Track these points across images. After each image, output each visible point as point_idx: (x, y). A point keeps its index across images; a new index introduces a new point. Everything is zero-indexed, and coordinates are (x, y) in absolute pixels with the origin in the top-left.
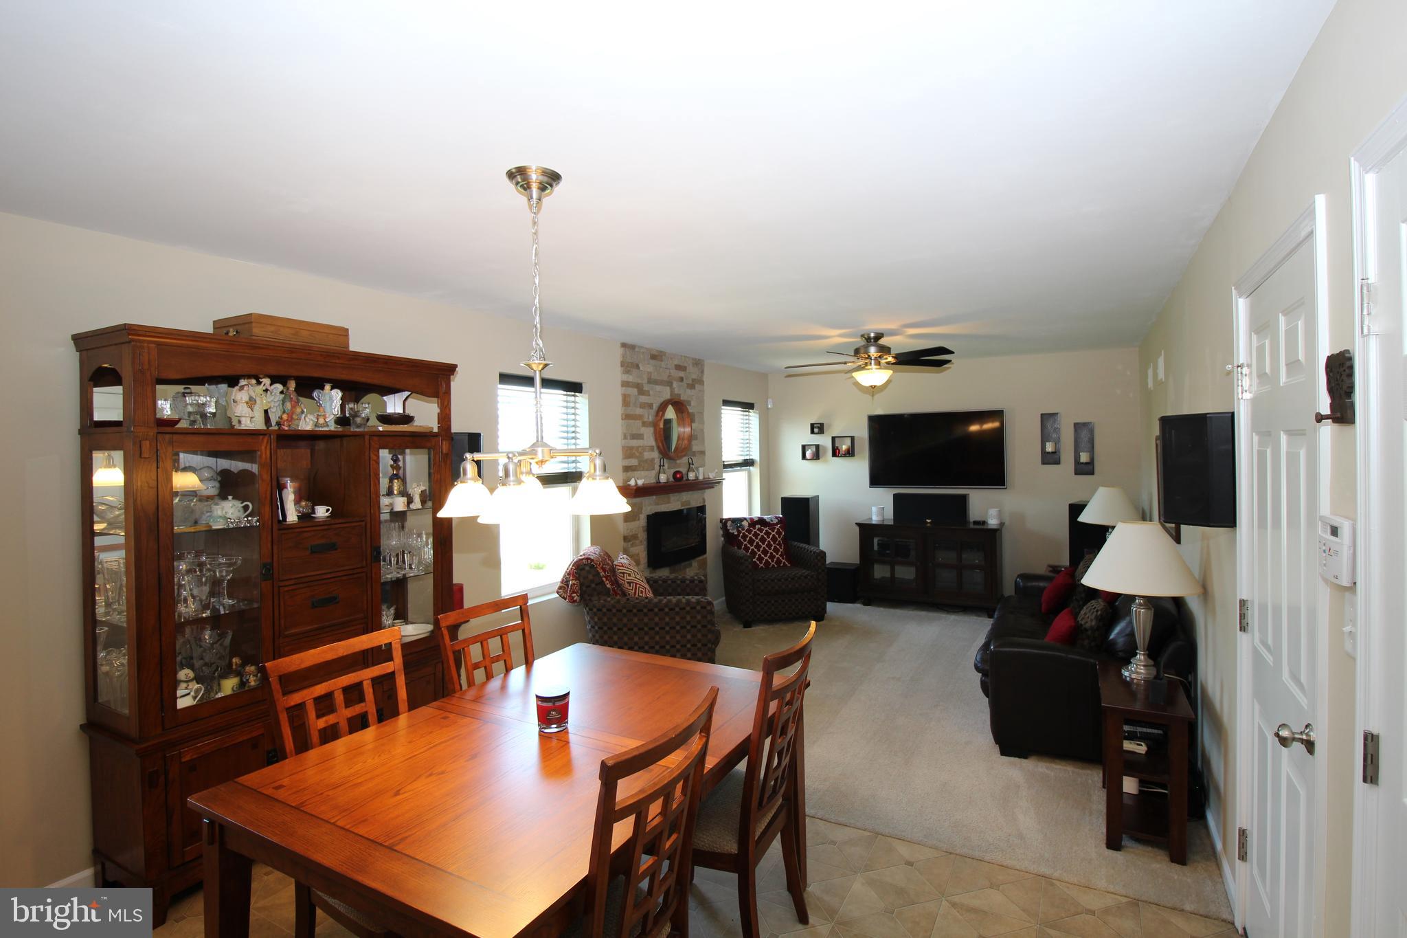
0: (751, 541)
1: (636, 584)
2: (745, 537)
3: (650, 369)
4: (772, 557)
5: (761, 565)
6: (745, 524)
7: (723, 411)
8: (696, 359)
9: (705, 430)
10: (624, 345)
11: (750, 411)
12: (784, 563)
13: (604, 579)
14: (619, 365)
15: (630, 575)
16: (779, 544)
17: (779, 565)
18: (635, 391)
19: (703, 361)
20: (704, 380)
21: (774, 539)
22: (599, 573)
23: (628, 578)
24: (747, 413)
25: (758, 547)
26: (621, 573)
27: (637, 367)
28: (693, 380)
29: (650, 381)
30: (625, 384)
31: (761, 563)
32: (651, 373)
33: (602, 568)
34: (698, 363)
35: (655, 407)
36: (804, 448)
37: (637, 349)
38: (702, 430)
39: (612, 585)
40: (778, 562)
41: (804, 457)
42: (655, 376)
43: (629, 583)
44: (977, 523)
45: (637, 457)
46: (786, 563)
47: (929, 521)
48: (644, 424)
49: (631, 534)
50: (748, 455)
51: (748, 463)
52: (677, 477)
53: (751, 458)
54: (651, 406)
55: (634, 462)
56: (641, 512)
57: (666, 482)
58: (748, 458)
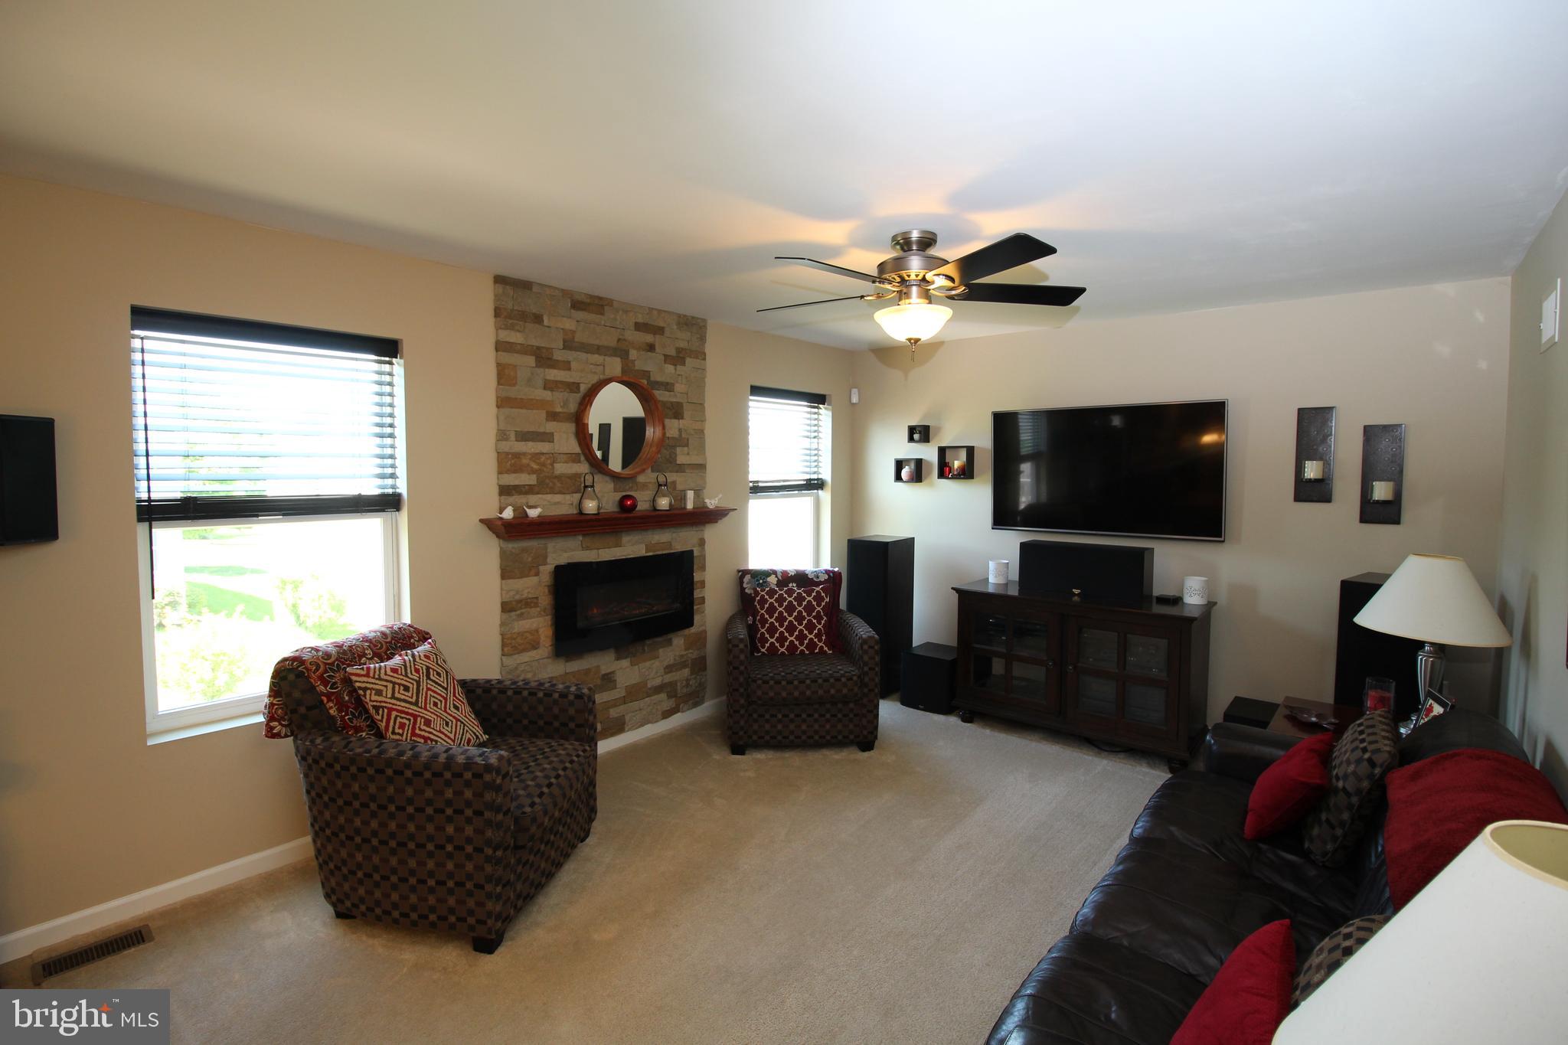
0: (771, 610)
1: (390, 710)
2: (763, 601)
3: (569, 325)
4: (801, 637)
5: (783, 650)
6: (773, 580)
7: (751, 404)
8: (685, 316)
9: (705, 432)
10: (499, 280)
11: (821, 406)
12: (822, 647)
13: (325, 699)
14: (492, 313)
15: (379, 693)
16: (819, 618)
17: (812, 653)
18: (531, 361)
19: (704, 321)
20: (707, 351)
21: (809, 608)
22: (313, 688)
23: (374, 698)
24: (816, 410)
25: (781, 619)
26: (360, 688)
27: (538, 319)
28: (679, 350)
29: (569, 345)
30: (500, 346)
31: (782, 646)
32: (574, 332)
33: (321, 678)
34: (695, 325)
35: (583, 388)
36: (899, 465)
37: (535, 289)
38: (702, 432)
39: (340, 710)
40: (812, 645)
41: (898, 478)
42: (580, 337)
43: (377, 708)
44: (1164, 600)
45: (533, 472)
46: (826, 649)
47: (1076, 591)
48: (553, 416)
49: (517, 597)
50: (815, 473)
51: (814, 485)
52: (626, 506)
53: (820, 477)
54: (573, 387)
55: (528, 479)
56: (545, 563)
57: (598, 514)
58: (815, 476)
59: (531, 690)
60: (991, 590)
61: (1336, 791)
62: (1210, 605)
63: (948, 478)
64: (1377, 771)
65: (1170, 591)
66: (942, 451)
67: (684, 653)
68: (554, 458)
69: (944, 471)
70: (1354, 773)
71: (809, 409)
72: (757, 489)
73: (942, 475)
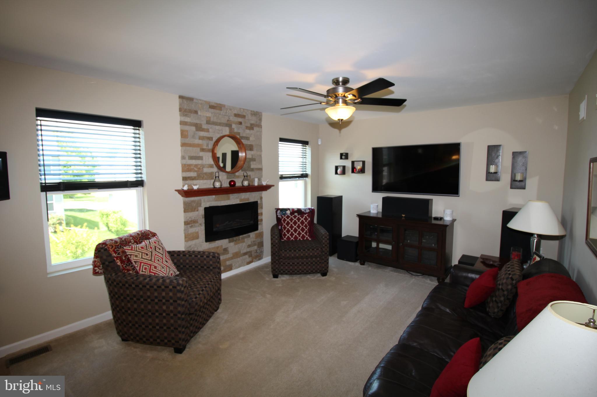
0: (288, 224)
1: (141, 263)
2: (285, 220)
3: (209, 114)
4: (299, 234)
5: (292, 238)
6: (288, 212)
7: (279, 145)
8: (254, 111)
9: (262, 156)
10: (181, 97)
11: (307, 146)
12: (307, 238)
13: (115, 259)
14: (178, 110)
15: (136, 256)
16: (306, 226)
17: (303, 240)
18: (193, 128)
19: (261, 113)
20: (262, 125)
21: (302, 223)
22: (111, 255)
23: (135, 258)
24: (305, 147)
25: (292, 227)
26: (129, 255)
27: (196, 112)
28: (251, 124)
29: (208, 122)
30: (182, 123)
32: (210, 117)
33: (114, 251)
34: (257, 115)
35: (215, 139)
36: (337, 168)
37: (194, 101)
38: (261, 156)
39: (121, 263)
40: (303, 237)
41: (336, 173)
42: (212, 120)
43: (135, 262)
44: (436, 219)
45: (196, 171)
46: (309, 238)
47: (403, 215)
48: (203, 150)
49: (190, 220)
50: (304, 171)
51: (304, 176)
52: (232, 184)
53: (307, 173)
54: (210, 139)
55: (193, 174)
56: (200, 206)
57: (221, 187)
58: (305, 173)
59: (195, 255)
60: (371, 215)
61: (499, 289)
62: (454, 221)
63: (355, 173)
64: (514, 282)
65: (439, 215)
66: (353, 163)
67: (255, 240)
68: (203, 166)
69: (353, 170)
70: (506, 283)
71: (302, 147)
72: (282, 178)
73: (353, 172)
